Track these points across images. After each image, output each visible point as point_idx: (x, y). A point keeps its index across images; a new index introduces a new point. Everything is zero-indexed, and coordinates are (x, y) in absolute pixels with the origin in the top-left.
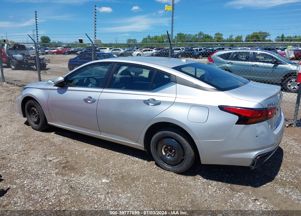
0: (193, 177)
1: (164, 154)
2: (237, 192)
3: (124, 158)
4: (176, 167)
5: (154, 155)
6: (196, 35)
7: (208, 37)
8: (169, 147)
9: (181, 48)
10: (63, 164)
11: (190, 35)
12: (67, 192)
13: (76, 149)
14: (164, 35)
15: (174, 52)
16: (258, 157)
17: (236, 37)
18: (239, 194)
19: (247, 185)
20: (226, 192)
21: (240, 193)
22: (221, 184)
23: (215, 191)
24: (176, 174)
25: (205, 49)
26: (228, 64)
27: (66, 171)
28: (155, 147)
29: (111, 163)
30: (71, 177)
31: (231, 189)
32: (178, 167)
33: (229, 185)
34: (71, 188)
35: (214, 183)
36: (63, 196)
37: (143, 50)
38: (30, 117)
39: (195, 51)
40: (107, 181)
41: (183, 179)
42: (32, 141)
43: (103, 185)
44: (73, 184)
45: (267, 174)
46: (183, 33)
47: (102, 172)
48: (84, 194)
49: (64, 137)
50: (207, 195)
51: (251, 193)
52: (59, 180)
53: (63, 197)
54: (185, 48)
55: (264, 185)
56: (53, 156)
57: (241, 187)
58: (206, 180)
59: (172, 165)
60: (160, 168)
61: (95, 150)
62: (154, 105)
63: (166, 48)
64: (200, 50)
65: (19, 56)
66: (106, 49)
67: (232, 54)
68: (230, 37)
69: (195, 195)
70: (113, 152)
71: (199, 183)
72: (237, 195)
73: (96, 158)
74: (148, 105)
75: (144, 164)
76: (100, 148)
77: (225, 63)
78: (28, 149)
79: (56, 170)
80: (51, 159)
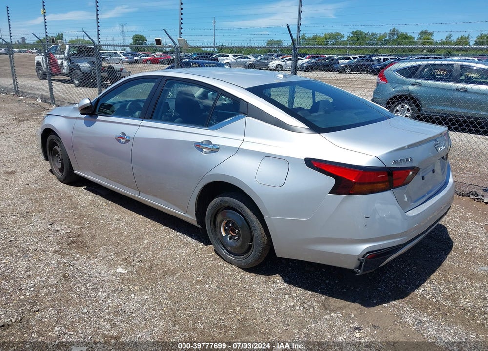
0: (267, 277)
1: (224, 234)
2: (331, 311)
3: (168, 237)
4: (240, 258)
5: (210, 234)
6: (385, 35)
7: (406, 37)
8: (231, 225)
9: (351, 57)
10: (72, 237)
11: (375, 34)
12: (55, 282)
13: (103, 216)
14: (329, 34)
15: (338, 63)
16: (369, 254)
17: (458, 39)
18: (332, 316)
19: (354, 302)
20: (311, 309)
21: (335, 313)
22: (310, 295)
23: (293, 305)
24: (240, 270)
25: (393, 58)
26: (413, 85)
27: (71, 249)
28: (212, 222)
29: (146, 242)
30: (74, 260)
31: (324, 305)
32: (243, 258)
33: (323, 298)
34: (64, 276)
35: (297, 292)
36: (46, 288)
37: (287, 58)
38: (53, 160)
39: (376, 62)
40: (124, 271)
41: (247, 280)
42: (47, 198)
43: (114, 277)
44: (69, 271)
45: (400, 286)
46: (361, 31)
47: (124, 255)
48: (79, 288)
49: (96, 195)
50: (275, 311)
51: (353, 316)
52: (53, 262)
53: (45, 290)
54: (358, 57)
55: (384, 305)
56: (65, 224)
57: (343, 303)
58: (286, 285)
59: (235, 255)
60: (218, 257)
61: (132, 219)
62: (210, 152)
63: (327, 56)
64: (385, 60)
65: (85, 65)
66: (228, 56)
67: (421, 68)
68: (447, 37)
69: (253, 309)
70: (157, 224)
71: (272, 289)
72: (328, 317)
73: (126, 233)
74: (202, 151)
75: (196, 249)
76: (141, 217)
77: (407, 84)
78: (35, 210)
79: (57, 247)
80: (59, 229)
